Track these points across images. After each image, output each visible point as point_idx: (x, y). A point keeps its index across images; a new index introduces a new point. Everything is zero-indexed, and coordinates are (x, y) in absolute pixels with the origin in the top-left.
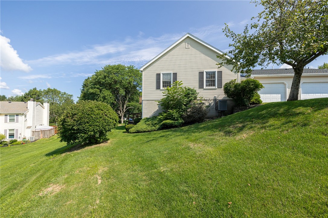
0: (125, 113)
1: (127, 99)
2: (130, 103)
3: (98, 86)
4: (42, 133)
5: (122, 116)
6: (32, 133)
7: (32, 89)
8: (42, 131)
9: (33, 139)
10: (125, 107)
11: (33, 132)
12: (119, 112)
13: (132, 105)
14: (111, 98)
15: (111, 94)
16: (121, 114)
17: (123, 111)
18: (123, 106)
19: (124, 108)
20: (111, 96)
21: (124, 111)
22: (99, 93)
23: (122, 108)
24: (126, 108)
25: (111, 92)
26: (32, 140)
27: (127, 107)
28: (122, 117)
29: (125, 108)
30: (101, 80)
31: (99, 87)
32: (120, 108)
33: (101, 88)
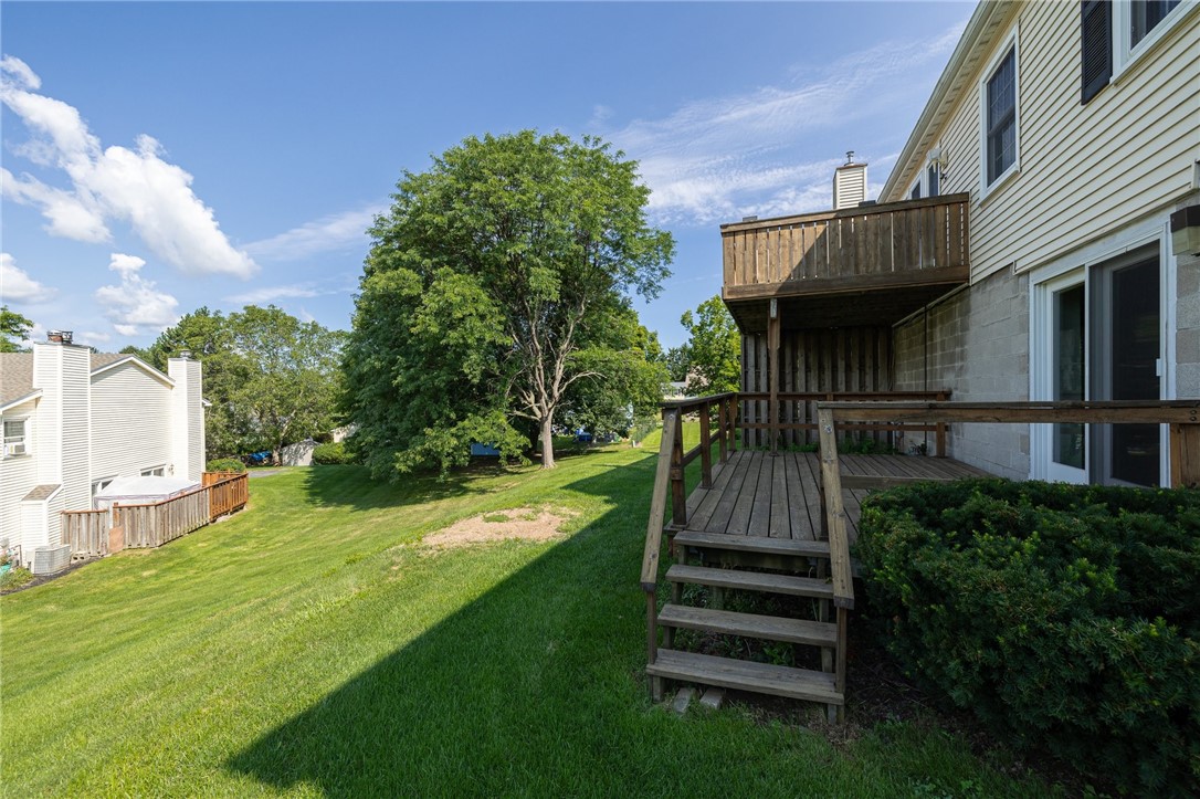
0: (559, 402)
1: (567, 331)
2: (582, 353)
3: (413, 254)
4: (122, 522)
5: (543, 420)
6: (59, 521)
7: (192, 314)
8: (120, 508)
9: (51, 563)
10: (559, 374)
11: (69, 515)
12: (532, 399)
13: (593, 364)
14: (482, 317)
15: (484, 297)
16: (540, 408)
17: (551, 396)
18: (549, 368)
19: (554, 378)
20: (482, 308)
21: (556, 394)
22: (417, 290)
23: (546, 378)
24: (563, 380)
25: (483, 286)
26: (46, 570)
27: (567, 376)
28: (548, 425)
29: (559, 377)
30: (426, 216)
31: (418, 258)
32: (535, 379)
33: (427, 262)
